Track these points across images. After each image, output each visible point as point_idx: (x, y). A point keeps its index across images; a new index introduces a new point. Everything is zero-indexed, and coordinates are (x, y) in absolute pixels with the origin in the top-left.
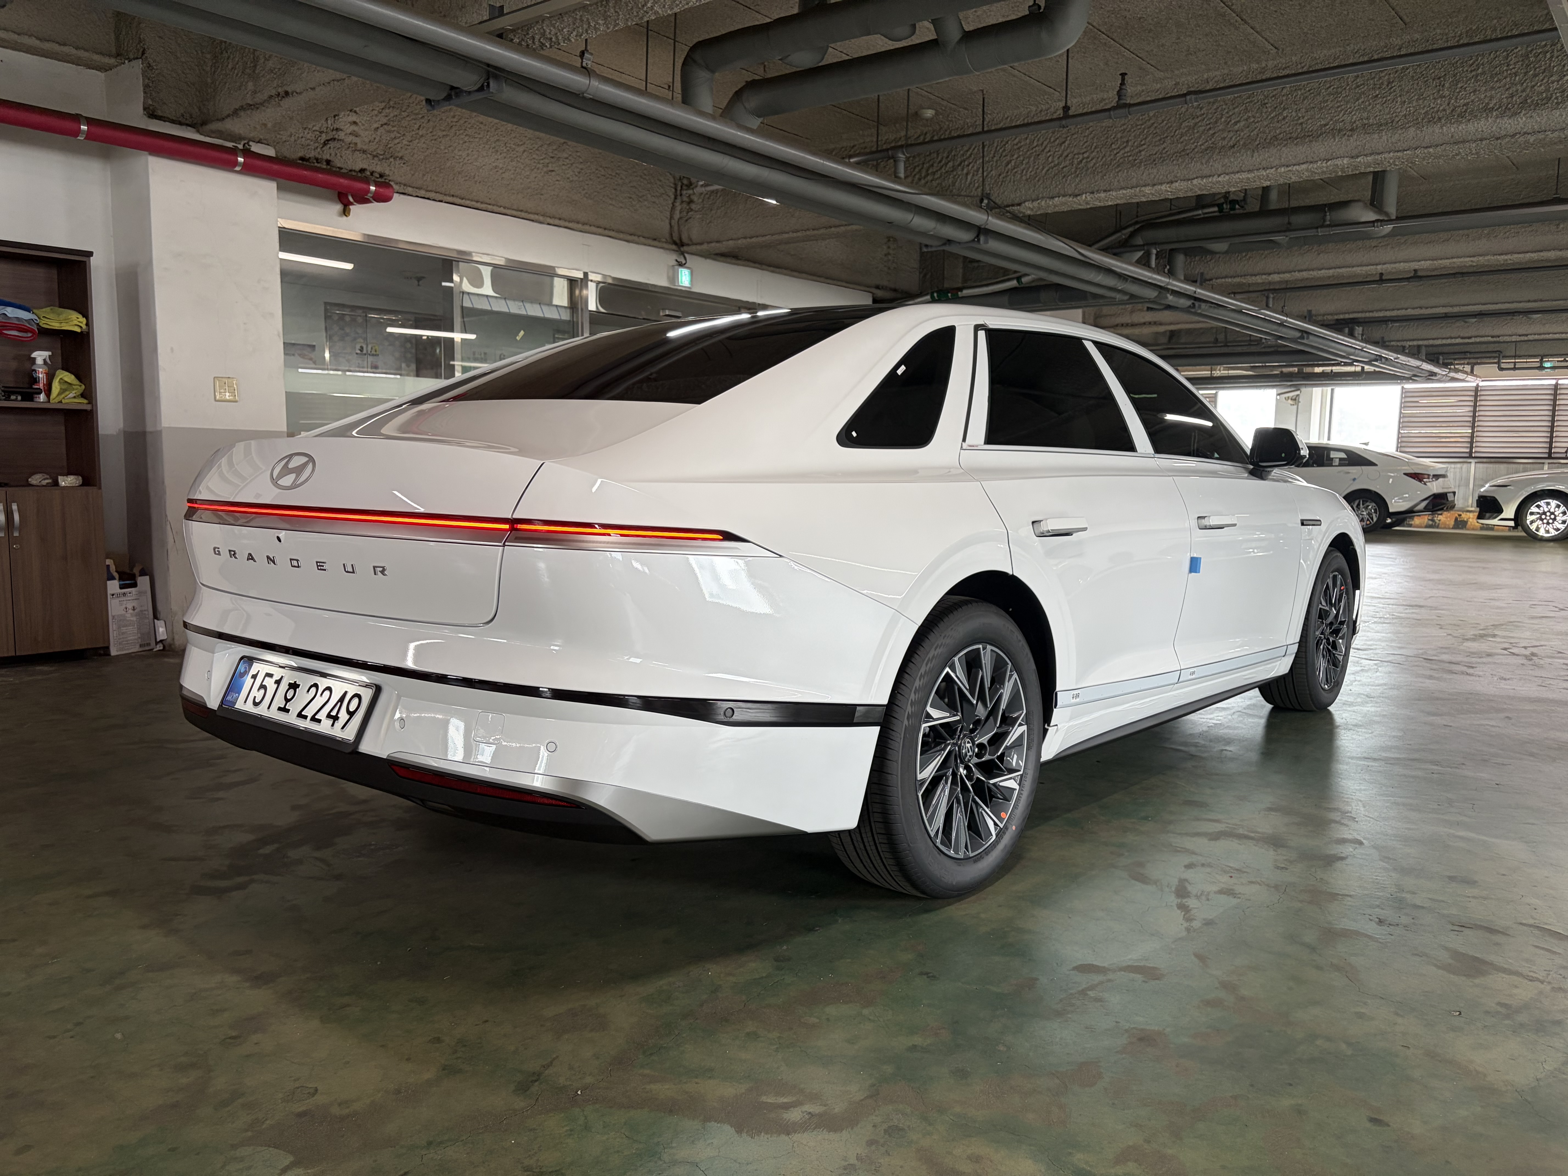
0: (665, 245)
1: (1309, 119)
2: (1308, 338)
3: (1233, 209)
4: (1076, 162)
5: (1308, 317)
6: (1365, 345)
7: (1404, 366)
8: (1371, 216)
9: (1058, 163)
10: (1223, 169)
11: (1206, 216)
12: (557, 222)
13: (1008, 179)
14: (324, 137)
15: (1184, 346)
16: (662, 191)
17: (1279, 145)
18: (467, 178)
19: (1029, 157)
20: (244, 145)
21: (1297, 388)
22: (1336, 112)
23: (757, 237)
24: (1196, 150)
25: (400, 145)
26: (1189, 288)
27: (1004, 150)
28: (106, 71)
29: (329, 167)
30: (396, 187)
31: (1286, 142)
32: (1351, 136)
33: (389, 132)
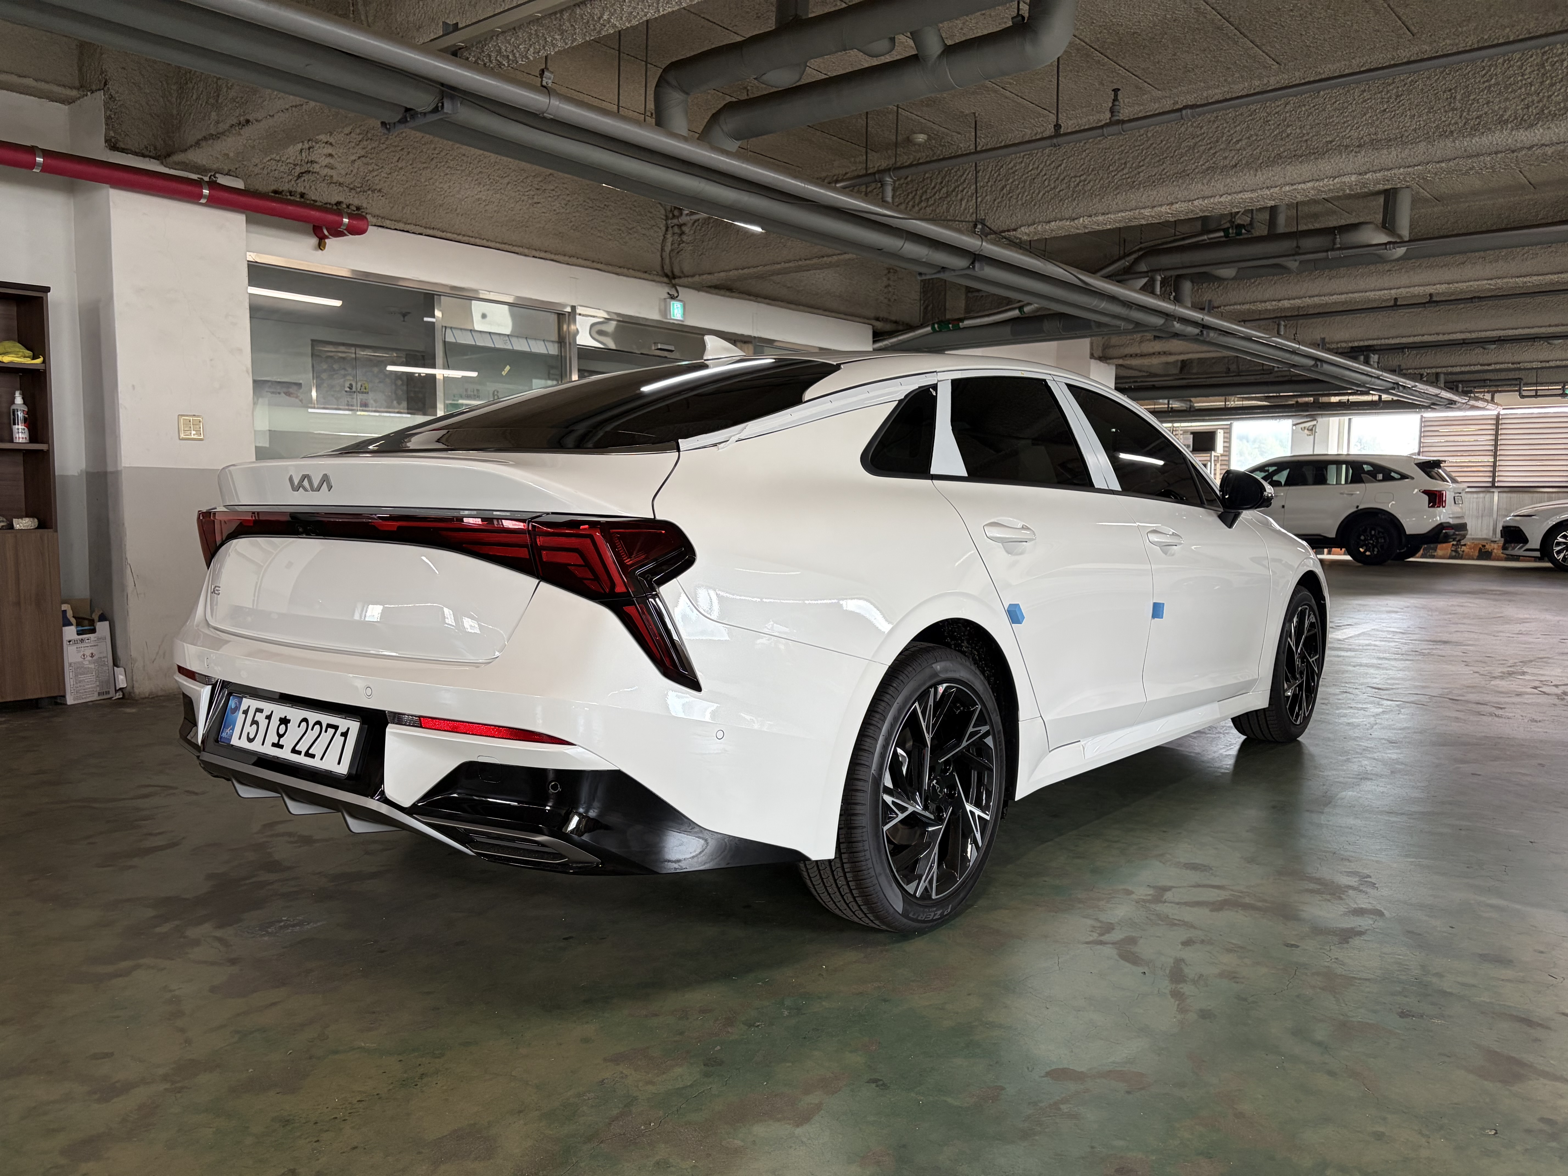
0: (656, 278)
1: (1313, 136)
2: (1322, 366)
3: (1240, 234)
4: (1072, 185)
5: (1321, 345)
6: (1381, 373)
7: (1422, 394)
8: (1383, 238)
9: (1054, 188)
10: (1226, 189)
11: (1212, 241)
12: (543, 255)
13: (1004, 204)
14: (298, 170)
15: (1196, 376)
16: (653, 222)
17: (1283, 163)
18: (449, 211)
19: (1025, 182)
20: (210, 177)
21: (1313, 418)
22: (1342, 127)
23: (749, 268)
24: (1197, 170)
25: (378, 178)
26: (1197, 315)
27: (999, 175)
28: (70, 103)
29: (303, 200)
30: (374, 220)
31: (1290, 160)
32: (1359, 152)
33: (367, 164)
